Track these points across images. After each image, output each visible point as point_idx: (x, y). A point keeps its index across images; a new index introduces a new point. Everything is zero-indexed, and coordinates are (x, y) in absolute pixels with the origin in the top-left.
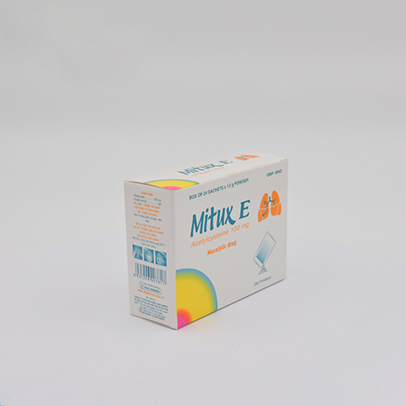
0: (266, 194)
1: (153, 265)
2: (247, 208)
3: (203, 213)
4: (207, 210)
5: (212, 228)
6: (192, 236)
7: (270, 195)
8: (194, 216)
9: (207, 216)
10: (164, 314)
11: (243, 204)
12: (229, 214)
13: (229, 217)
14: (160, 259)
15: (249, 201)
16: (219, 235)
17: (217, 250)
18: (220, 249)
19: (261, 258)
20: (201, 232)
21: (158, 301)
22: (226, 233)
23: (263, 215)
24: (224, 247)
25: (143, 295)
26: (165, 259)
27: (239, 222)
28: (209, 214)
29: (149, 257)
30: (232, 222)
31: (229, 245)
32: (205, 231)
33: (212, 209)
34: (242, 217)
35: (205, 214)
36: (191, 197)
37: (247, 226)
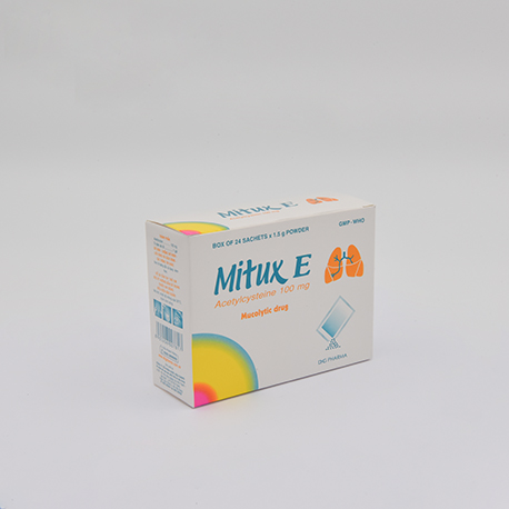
0: (338, 249)
1: (170, 326)
2: (307, 264)
3: (234, 266)
4: (241, 263)
5: (248, 286)
6: (216, 293)
7: (345, 249)
8: (221, 269)
9: (240, 270)
10: (182, 388)
11: (299, 259)
12: (276, 270)
13: (276, 273)
14: (177, 319)
15: (310, 256)
16: (260, 296)
17: (257, 314)
18: (262, 313)
19: (329, 329)
20: (231, 290)
21: (176, 370)
22: (273, 293)
23: (333, 274)
24: (267, 311)
25: (163, 362)
26: (181, 320)
27: (292, 281)
28: (245, 267)
29: (167, 316)
30: (283, 281)
31: (277, 309)
32: (238, 288)
33: (249, 262)
34: (297, 274)
35: (238, 267)
36: (214, 246)
37: (306, 287)
